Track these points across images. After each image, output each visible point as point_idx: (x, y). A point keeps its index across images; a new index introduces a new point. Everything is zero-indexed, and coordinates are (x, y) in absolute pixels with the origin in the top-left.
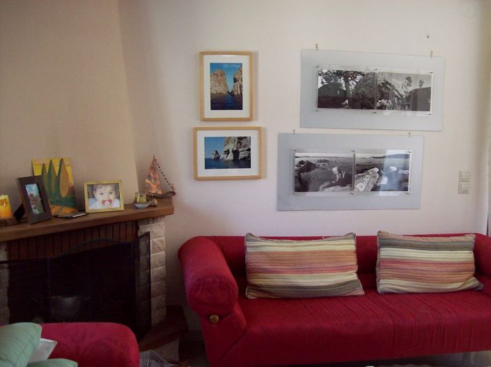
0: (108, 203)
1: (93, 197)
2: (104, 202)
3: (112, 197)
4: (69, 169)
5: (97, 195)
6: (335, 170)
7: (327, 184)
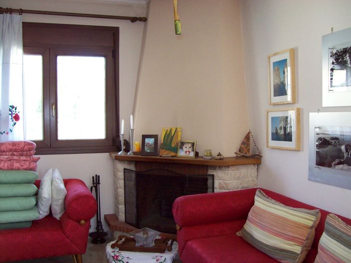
0: (188, 152)
1: (182, 148)
2: (186, 152)
3: (190, 150)
4: (179, 134)
5: (184, 148)
6: (343, 147)
7: (337, 161)
